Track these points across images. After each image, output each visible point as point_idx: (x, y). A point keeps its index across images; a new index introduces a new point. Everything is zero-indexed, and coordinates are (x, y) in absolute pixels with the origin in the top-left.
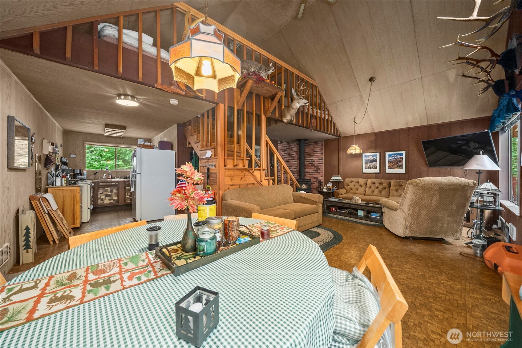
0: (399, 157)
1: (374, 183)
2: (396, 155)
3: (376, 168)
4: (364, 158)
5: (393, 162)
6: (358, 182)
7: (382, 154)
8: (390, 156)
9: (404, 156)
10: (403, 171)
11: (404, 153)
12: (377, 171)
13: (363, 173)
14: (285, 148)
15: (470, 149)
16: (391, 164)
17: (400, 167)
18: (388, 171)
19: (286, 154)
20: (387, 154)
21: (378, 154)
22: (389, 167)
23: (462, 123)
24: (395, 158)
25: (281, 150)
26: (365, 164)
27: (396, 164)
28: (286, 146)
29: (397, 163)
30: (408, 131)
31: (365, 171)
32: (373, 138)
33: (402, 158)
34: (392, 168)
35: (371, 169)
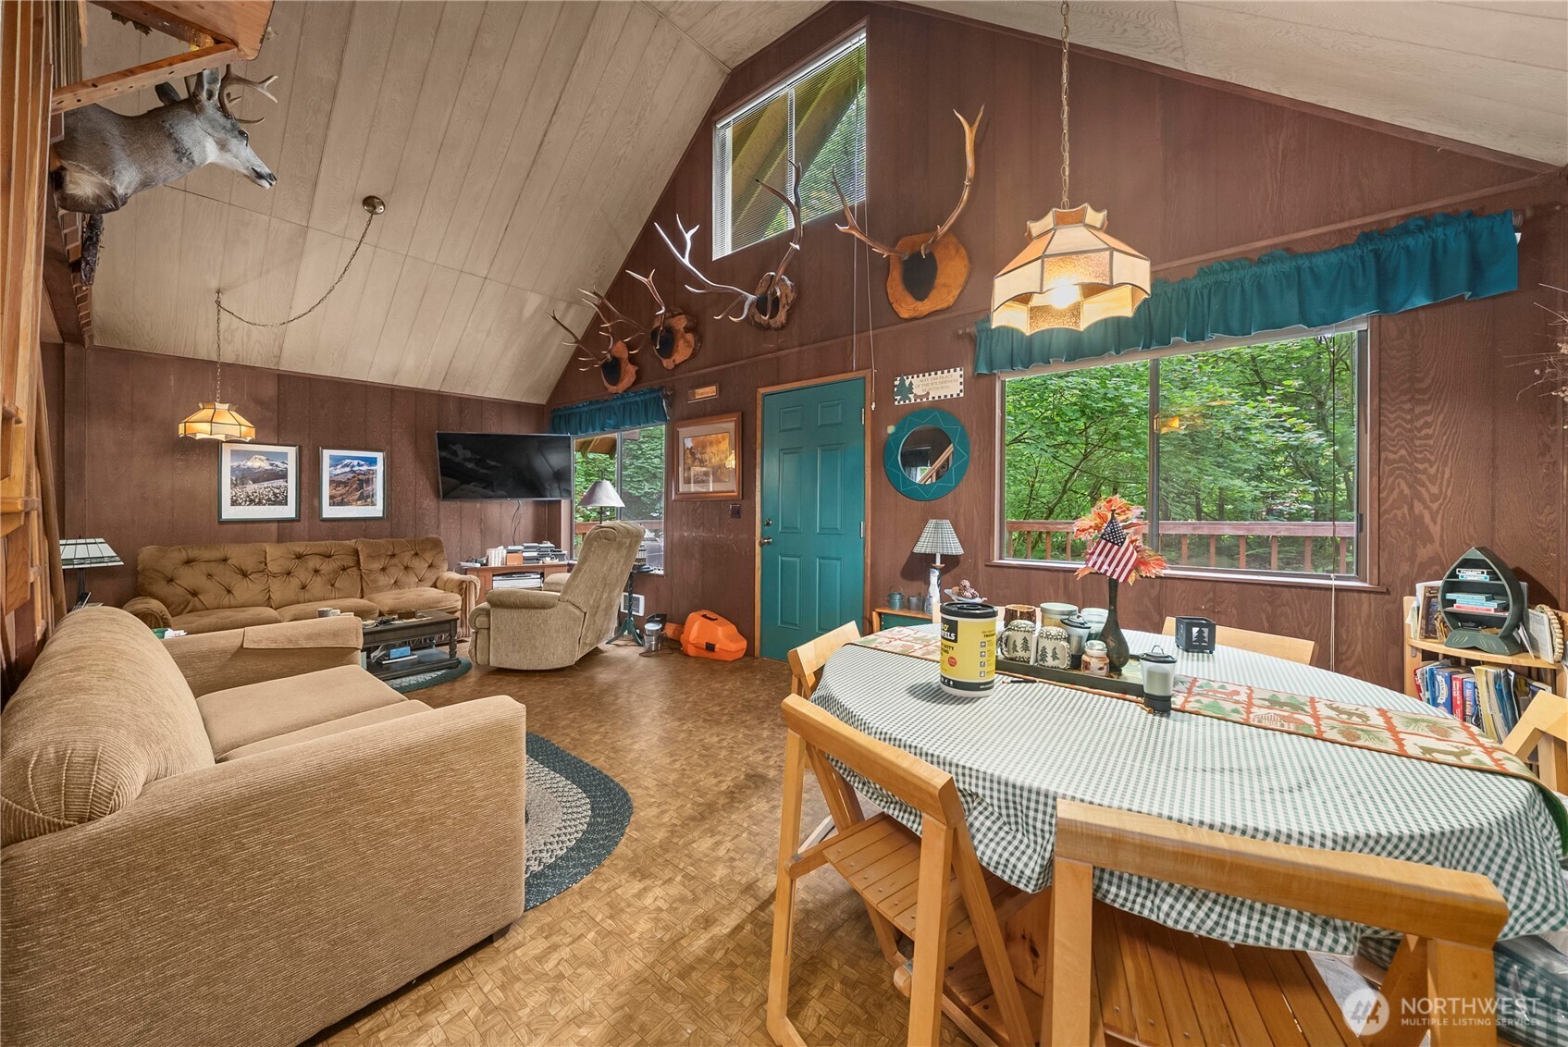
0: (365, 468)
1: (299, 557)
2: (355, 462)
3: (284, 502)
4: (227, 463)
5: (345, 484)
6: (225, 560)
7: (305, 452)
8: (336, 462)
9: (379, 468)
10: (376, 510)
11: (379, 456)
12: (289, 511)
13: (222, 522)
16: (341, 490)
17: (367, 499)
18: (329, 511)
20: (327, 454)
21: (291, 452)
22: (332, 497)
24: (354, 472)
26: (234, 485)
27: (357, 490)
29: (355, 487)
30: (392, 394)
31: (229, 512)
32: (270, 388)
33: (374, 472)
34: (342, 503)
35: (260, 503)
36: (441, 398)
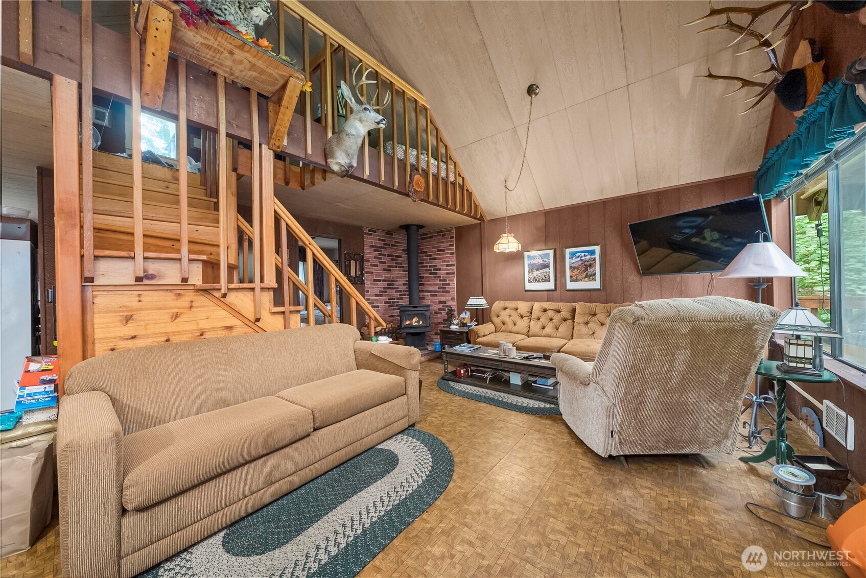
0: (588, 257)
1: (545, 311)
2: (583, 254)
3: (549, 281)
4: (526, 262)
5: (577, 268)
6: (517, 309)
7: (558, 252)
8: (573, 255)
9: (597, 256)
10: (596, 285)
11: (597, 249)
12: (550, 285)
13: (526, 291)
14: (380, 244)
15: (704, 242)
16: (576, 272)
17: (591, 277)
18: (570, 285)
19: (385, 255)
20: (568, 251)
21: (551, 252)
22: (571, 277)
23: (699, 188)
24: (582, 260)
25: (371, 246)
26: (529, 272)
27: (584, 271)
28: (384, 241)
29: (585, 269)
30: (604, 204)
31: (529, 286)
32: (541, 221)
33: (595, 260)
34: (576, 280)
35: (539, 281)
36: (640, 198)
